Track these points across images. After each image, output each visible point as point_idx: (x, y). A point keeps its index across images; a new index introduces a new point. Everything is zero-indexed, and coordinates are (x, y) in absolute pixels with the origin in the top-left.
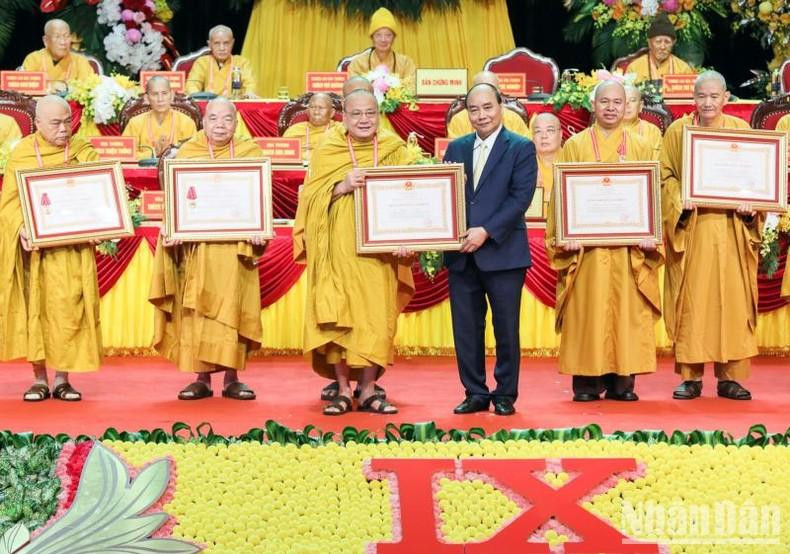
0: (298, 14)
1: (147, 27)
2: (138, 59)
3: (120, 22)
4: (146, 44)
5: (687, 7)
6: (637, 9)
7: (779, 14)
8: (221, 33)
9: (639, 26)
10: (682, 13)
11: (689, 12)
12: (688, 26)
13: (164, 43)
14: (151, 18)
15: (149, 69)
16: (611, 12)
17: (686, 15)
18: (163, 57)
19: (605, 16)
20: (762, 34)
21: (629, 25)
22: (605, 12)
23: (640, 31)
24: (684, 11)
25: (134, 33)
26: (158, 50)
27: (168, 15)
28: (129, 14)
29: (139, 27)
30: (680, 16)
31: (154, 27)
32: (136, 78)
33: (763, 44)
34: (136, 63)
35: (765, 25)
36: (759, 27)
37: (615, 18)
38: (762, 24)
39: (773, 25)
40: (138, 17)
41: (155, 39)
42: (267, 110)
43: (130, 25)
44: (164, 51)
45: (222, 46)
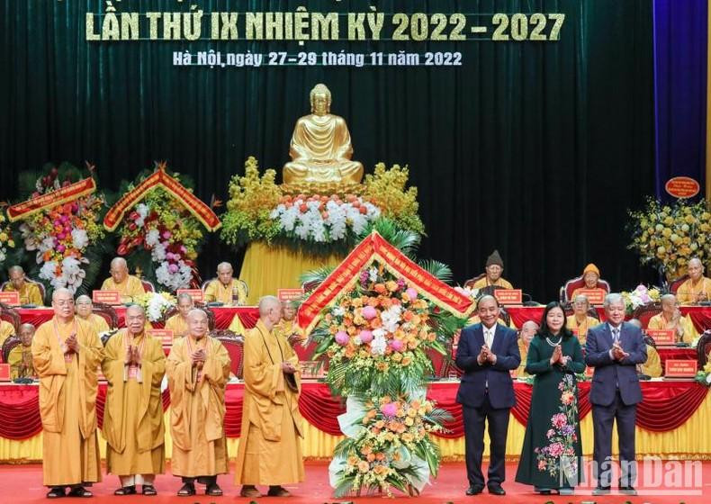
0: (273, 254)
1: (181, 263)
2: (176, 282)
3: (165, 260)
4: (181, 273)
5: (411, 347)
6: (367, 348)
7: (669, 254)
8: (225, 267)
9: (369, 363)
10: (407, 352)
11: (413, 351)
12: (413, 363)
13: (192, 272)
14: (184, 257)
15: (183, 288)
16: (344, 351)
17: (411, 354)
18: (191, 281)
19: (338, 354)
20: (659, 266)
21: (360, 362)
22: (339, 350)
23: (370, 368)
24: (408, 350)
25: (174, 267)
26: (188, 277)
27: (195, 255)
28: (171, 255)
29: (177, 263)
30: (405, 354)
31: (185, 263)
32: (174, 294)
33: (660, 271)
34: (175, 284)
35: (661, 260)
36: (657, 261)
37: (348, 356)
38: (660, 260)
39: (666, 260)
40: (176, 257)
41: (186, 270)
42: (254, 312)
43: (172, 261)
44: (192, 277)
45: (226, 276)
